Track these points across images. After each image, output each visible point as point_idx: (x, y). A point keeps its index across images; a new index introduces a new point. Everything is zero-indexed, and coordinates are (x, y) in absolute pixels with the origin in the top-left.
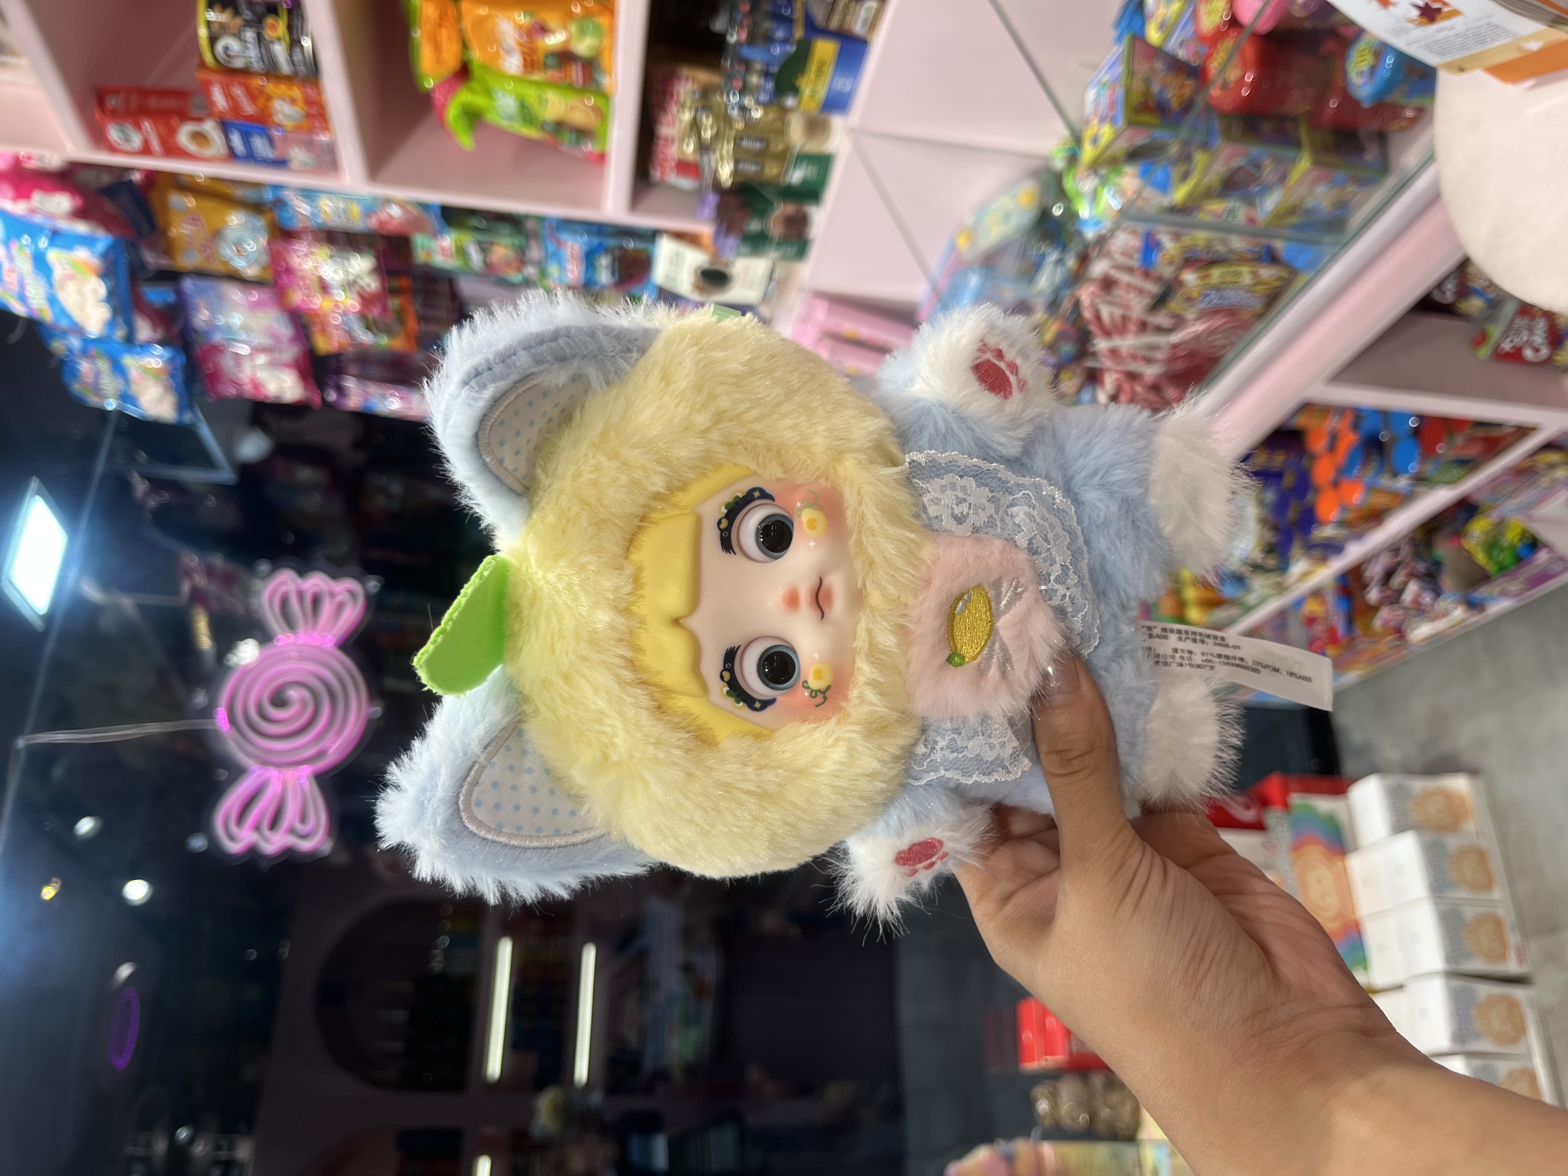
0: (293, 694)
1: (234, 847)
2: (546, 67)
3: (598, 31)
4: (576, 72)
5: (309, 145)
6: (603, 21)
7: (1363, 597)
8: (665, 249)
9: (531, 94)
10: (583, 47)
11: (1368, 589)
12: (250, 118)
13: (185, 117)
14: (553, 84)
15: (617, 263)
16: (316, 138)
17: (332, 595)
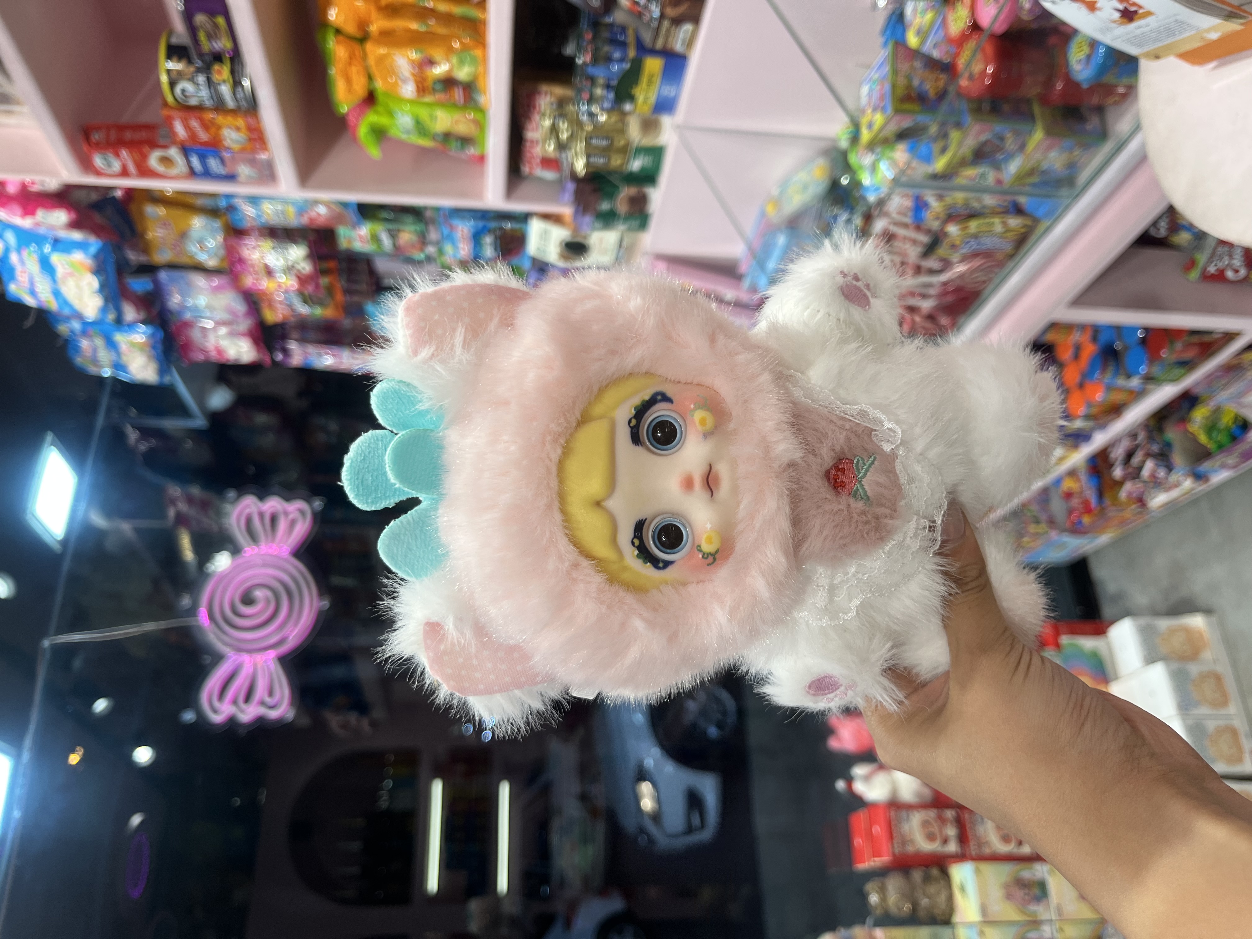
0: (259, 594)
1: (217, 718)
2: (434, 91)
3: (474, 61)
4: (458, 94)
5: (253, 162)
6: (478, 52)
7: (1110, 474)
8: (535, 228)
9: (424, 113)
10: (463, 74)
11: (1113, 468)
12: (205, 144)
13: (154, 145)
14: (441, 104)
15: (498, 242)
16: (258, 157)
17: (286, 513)
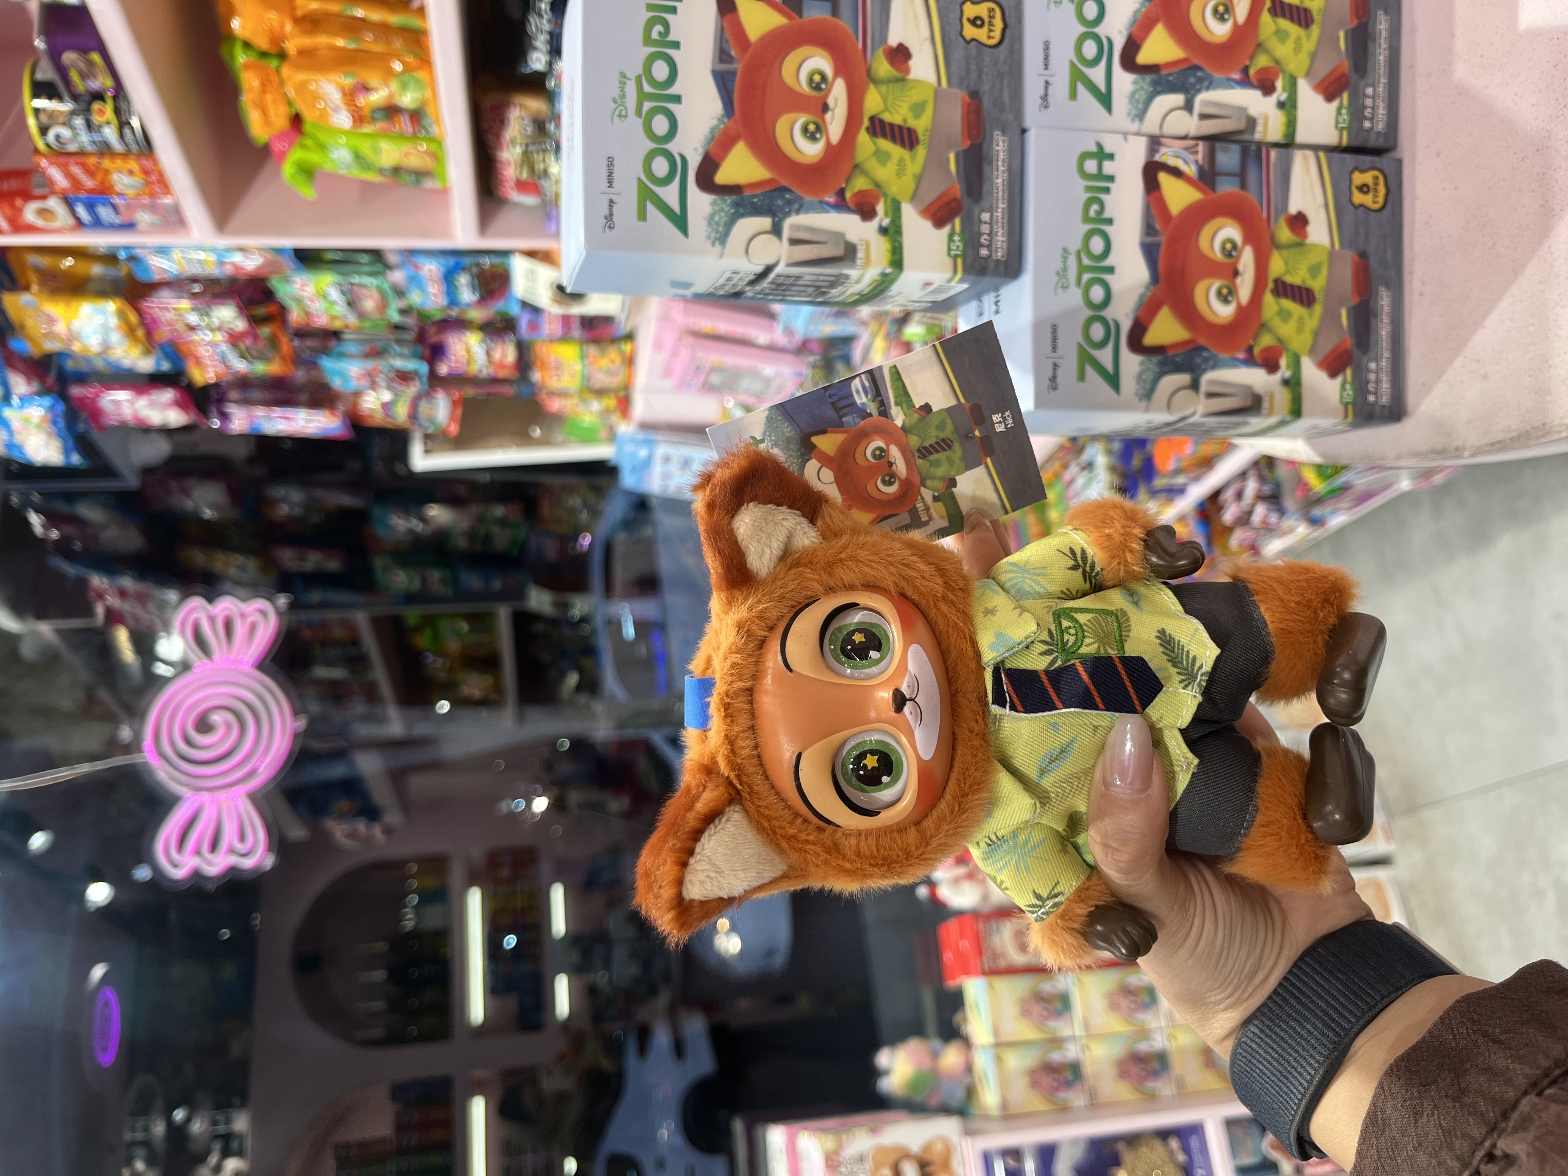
0: (216, 718)
1: (178, 874)
2: (373, 120)
3: (419, 84)
4: (404, 123)
5: (153, 208)
6: (421, 75)
7: (1219, 518)
8: (519, 267)
9: (365, 147)
10: (408, 99)
12: (91, 191)
13: (28, 196)
14: (383, 134)
15: (476, 281)
16: (159, 201)
17: (243, 616)
